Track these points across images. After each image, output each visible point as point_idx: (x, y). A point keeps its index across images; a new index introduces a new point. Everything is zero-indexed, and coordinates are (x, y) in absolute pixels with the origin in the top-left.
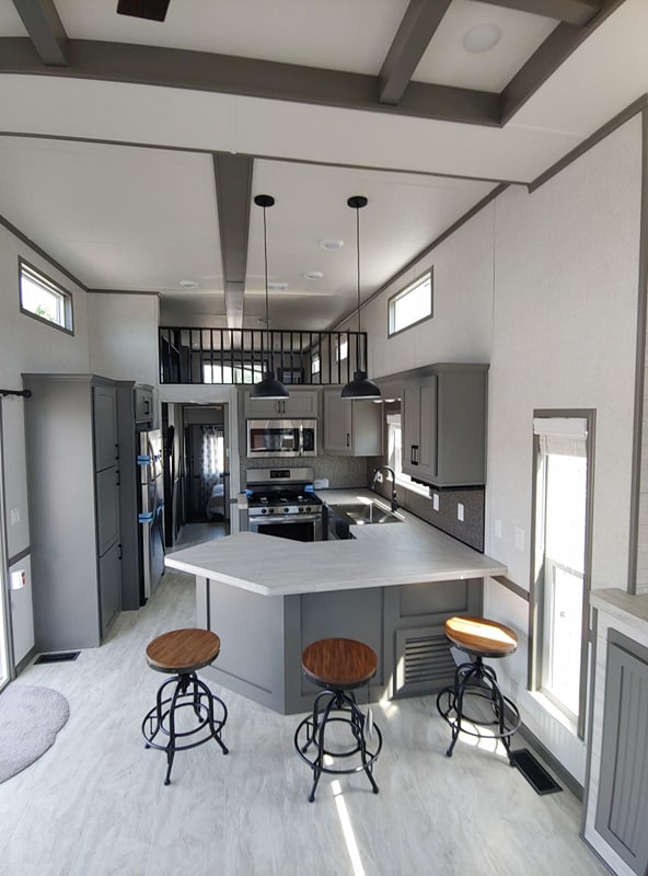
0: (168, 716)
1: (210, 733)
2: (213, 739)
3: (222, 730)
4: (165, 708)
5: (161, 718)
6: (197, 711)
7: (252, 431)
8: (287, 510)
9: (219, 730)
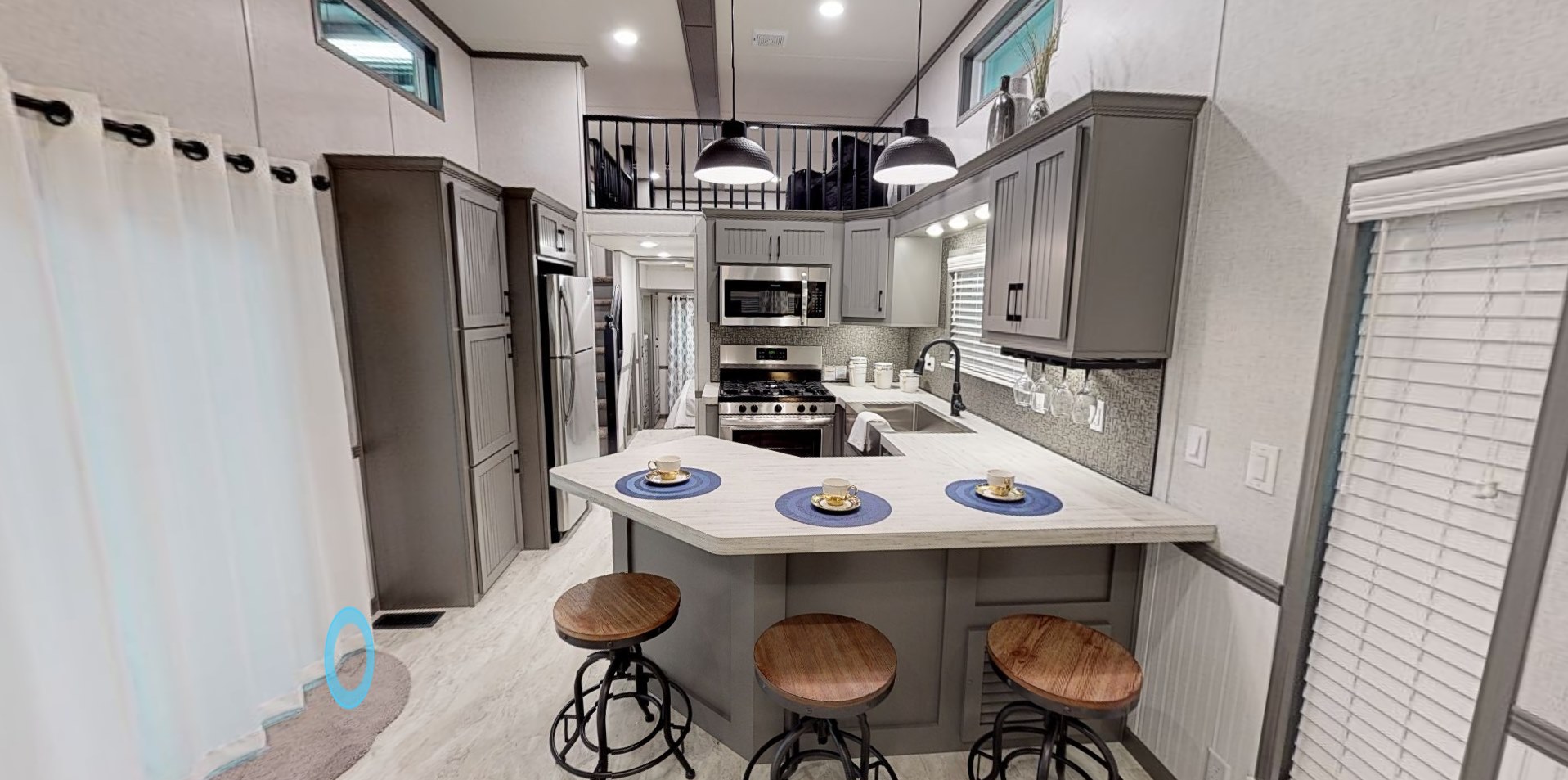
0: (594, 716)
1: (667, 747)
2: (672, 756)
3: (685, 740)
4: (589, 702)
5: (582, 719)
6: (644, 704)
7: (727, 282)
8: (778, 409)
9: (681, 740)
